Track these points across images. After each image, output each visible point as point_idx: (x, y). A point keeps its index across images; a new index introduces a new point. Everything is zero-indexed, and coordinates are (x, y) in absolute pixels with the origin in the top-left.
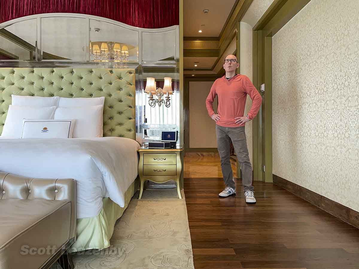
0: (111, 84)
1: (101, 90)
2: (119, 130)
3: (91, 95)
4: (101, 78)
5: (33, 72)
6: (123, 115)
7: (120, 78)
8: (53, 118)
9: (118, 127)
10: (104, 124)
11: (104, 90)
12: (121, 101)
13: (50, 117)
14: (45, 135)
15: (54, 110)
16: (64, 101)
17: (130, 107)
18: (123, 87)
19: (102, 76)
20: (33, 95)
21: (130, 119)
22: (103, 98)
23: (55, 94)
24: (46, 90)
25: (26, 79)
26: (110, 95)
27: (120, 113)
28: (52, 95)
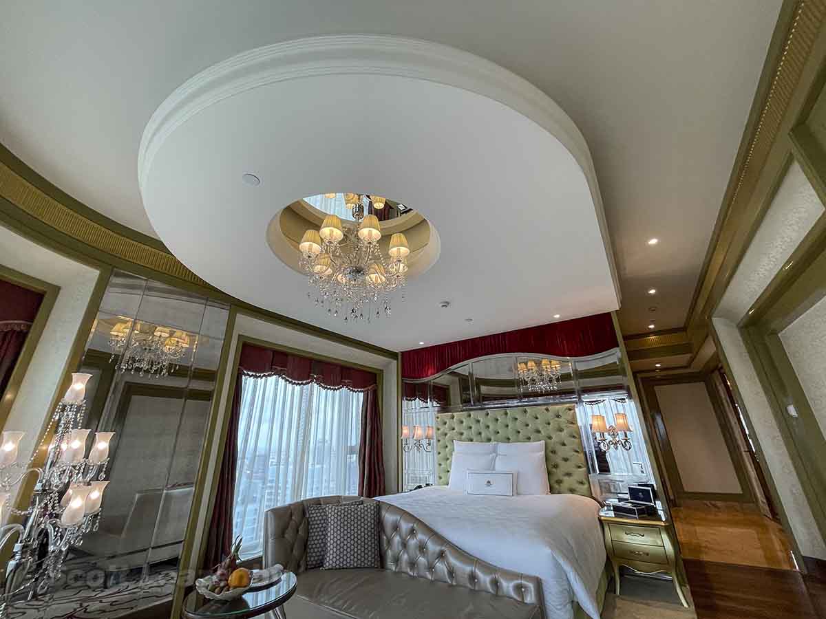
0: (549, 424)
1: (539, 432)
2: (568, 482)
3: (529, 439)
4: (537, 418)
5: (470, 416)
6: (568, 462)
7: (558, 416)
8: (494, 469)
9: (566, 478)
10: (549, 473)
11: (542, 432)
12: (564, 445)
13: (491, 467)
14: (489, 490)
15: (494, 459)
16: (503, 447)
17: (577, 452)
18: (563, 426)
19: (538, 416)
20: (472, 440)
21: (580, 467)
22: (543, 442)
23: (492, 438)
24: (483, 435)
25: (464, 424)
26: (550, 438)
27: (566, 460)
28: (489, 440)
